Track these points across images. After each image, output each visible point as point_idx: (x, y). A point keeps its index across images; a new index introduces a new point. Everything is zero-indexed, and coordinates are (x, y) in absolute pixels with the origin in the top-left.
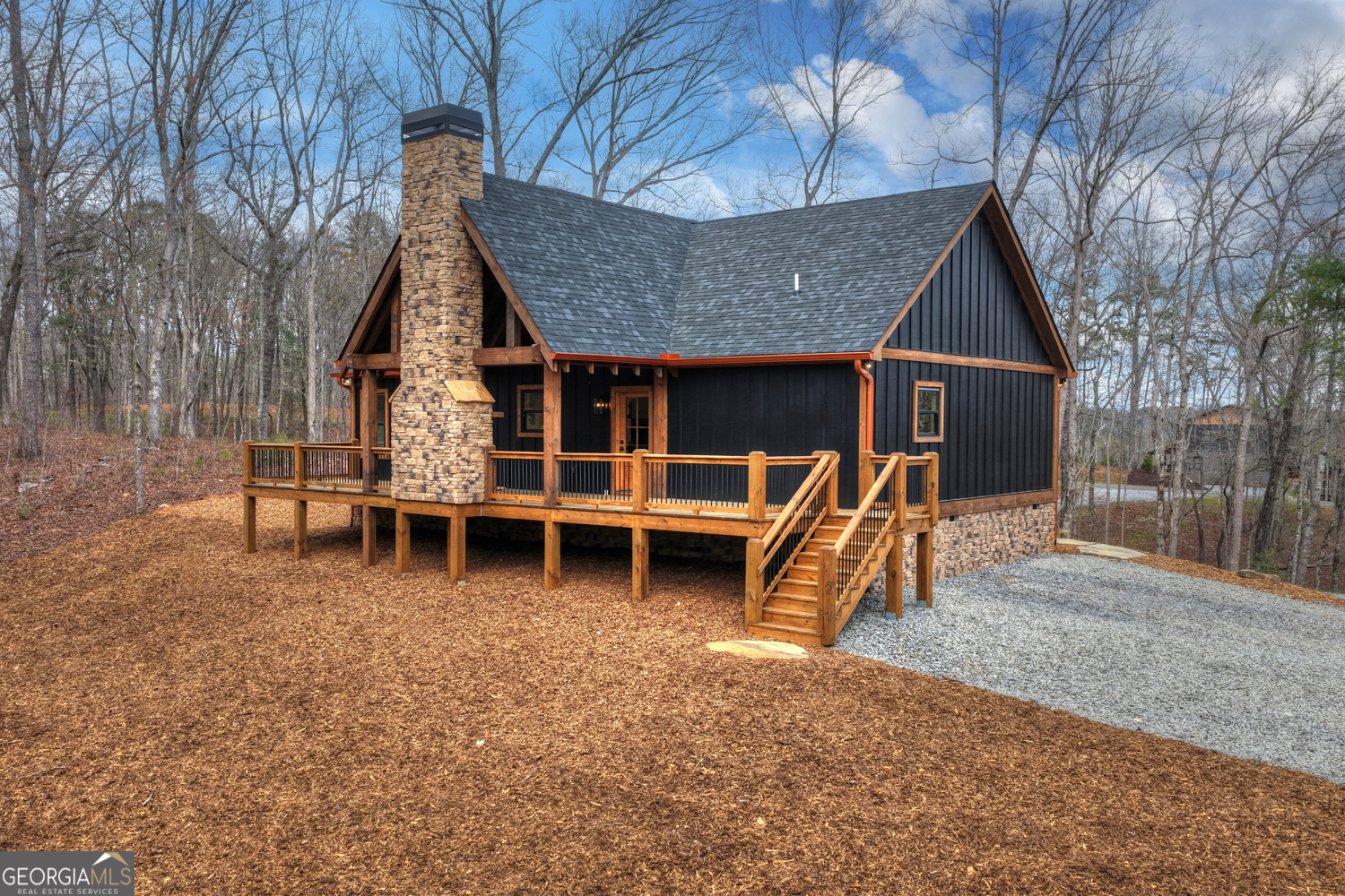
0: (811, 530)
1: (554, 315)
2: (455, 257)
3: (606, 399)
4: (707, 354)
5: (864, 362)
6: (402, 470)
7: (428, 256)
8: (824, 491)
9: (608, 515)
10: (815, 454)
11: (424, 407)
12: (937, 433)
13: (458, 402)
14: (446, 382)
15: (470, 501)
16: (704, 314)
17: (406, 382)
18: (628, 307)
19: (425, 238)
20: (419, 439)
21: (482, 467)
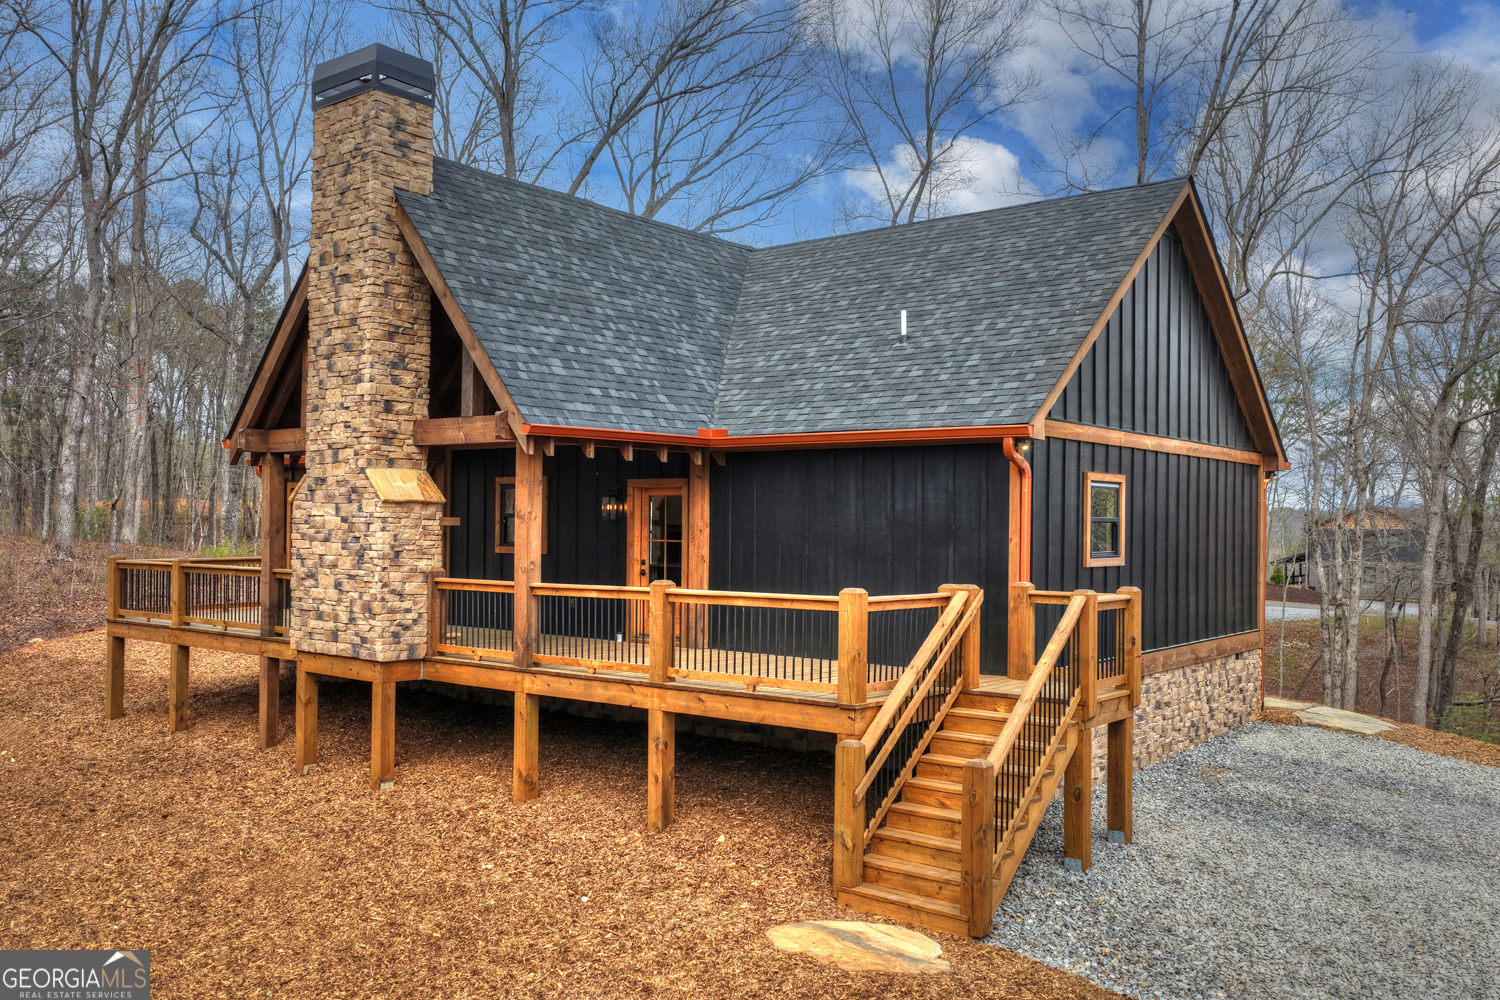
0: (939, 717)
1: (533, 367)
2: (385, 278)
3: (621, 498)
4: (769, 430)
5: (1018, 441)
6: (305, 607)
7: (346, 278)
8: (959, 654)
9: (611, 686)
10: (944, 590)
11: (337, 509)
12: (1115, 551)
13: (385, 502)
14: (368, 471)
15: (404, 656)
16: (764, 372)
17: (313, 471)
18: (652, 360)
19: (342, 251)
20: (329, 558)
21: (423, 602)
